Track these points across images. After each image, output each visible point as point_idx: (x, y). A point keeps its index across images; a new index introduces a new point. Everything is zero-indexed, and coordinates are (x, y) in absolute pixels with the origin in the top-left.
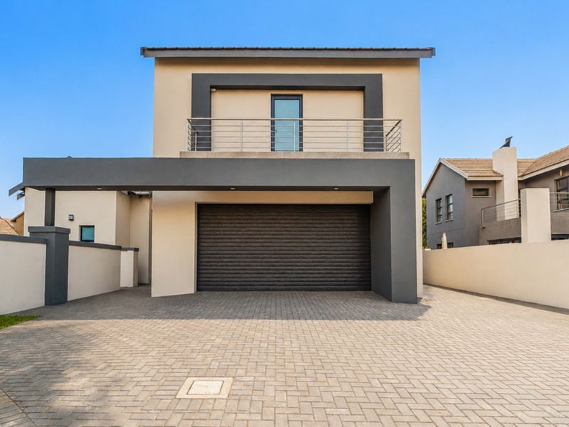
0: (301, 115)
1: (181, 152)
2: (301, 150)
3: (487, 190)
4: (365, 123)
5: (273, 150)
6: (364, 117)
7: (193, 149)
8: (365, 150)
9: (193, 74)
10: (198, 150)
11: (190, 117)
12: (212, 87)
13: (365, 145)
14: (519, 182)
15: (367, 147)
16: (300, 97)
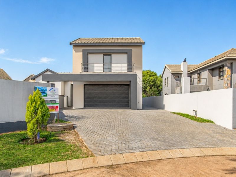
0: (111, 62)
1: (80, 72)
2: (111, 71)
3: (178, 76)
4: (128, 64)
5: (104, 71)
6: (128, 62)
7: (83, 71)
8: (128, 71)
9: (83, 50)
10: (84, 71)
11: (82, 63)
12: (87, 53)
13: (128, 70)
14: (188, 73)
15: (129, 70)
16: (111, 55)
